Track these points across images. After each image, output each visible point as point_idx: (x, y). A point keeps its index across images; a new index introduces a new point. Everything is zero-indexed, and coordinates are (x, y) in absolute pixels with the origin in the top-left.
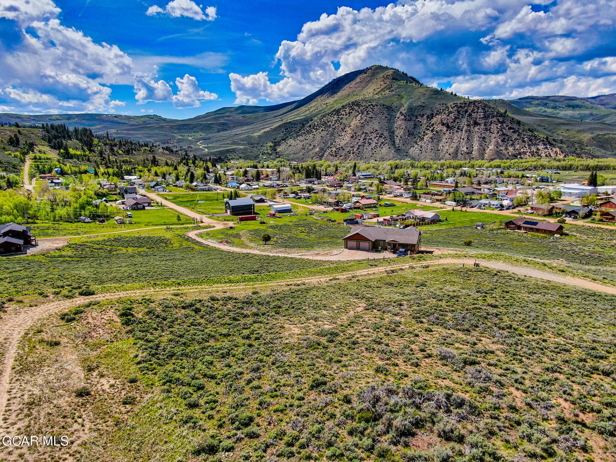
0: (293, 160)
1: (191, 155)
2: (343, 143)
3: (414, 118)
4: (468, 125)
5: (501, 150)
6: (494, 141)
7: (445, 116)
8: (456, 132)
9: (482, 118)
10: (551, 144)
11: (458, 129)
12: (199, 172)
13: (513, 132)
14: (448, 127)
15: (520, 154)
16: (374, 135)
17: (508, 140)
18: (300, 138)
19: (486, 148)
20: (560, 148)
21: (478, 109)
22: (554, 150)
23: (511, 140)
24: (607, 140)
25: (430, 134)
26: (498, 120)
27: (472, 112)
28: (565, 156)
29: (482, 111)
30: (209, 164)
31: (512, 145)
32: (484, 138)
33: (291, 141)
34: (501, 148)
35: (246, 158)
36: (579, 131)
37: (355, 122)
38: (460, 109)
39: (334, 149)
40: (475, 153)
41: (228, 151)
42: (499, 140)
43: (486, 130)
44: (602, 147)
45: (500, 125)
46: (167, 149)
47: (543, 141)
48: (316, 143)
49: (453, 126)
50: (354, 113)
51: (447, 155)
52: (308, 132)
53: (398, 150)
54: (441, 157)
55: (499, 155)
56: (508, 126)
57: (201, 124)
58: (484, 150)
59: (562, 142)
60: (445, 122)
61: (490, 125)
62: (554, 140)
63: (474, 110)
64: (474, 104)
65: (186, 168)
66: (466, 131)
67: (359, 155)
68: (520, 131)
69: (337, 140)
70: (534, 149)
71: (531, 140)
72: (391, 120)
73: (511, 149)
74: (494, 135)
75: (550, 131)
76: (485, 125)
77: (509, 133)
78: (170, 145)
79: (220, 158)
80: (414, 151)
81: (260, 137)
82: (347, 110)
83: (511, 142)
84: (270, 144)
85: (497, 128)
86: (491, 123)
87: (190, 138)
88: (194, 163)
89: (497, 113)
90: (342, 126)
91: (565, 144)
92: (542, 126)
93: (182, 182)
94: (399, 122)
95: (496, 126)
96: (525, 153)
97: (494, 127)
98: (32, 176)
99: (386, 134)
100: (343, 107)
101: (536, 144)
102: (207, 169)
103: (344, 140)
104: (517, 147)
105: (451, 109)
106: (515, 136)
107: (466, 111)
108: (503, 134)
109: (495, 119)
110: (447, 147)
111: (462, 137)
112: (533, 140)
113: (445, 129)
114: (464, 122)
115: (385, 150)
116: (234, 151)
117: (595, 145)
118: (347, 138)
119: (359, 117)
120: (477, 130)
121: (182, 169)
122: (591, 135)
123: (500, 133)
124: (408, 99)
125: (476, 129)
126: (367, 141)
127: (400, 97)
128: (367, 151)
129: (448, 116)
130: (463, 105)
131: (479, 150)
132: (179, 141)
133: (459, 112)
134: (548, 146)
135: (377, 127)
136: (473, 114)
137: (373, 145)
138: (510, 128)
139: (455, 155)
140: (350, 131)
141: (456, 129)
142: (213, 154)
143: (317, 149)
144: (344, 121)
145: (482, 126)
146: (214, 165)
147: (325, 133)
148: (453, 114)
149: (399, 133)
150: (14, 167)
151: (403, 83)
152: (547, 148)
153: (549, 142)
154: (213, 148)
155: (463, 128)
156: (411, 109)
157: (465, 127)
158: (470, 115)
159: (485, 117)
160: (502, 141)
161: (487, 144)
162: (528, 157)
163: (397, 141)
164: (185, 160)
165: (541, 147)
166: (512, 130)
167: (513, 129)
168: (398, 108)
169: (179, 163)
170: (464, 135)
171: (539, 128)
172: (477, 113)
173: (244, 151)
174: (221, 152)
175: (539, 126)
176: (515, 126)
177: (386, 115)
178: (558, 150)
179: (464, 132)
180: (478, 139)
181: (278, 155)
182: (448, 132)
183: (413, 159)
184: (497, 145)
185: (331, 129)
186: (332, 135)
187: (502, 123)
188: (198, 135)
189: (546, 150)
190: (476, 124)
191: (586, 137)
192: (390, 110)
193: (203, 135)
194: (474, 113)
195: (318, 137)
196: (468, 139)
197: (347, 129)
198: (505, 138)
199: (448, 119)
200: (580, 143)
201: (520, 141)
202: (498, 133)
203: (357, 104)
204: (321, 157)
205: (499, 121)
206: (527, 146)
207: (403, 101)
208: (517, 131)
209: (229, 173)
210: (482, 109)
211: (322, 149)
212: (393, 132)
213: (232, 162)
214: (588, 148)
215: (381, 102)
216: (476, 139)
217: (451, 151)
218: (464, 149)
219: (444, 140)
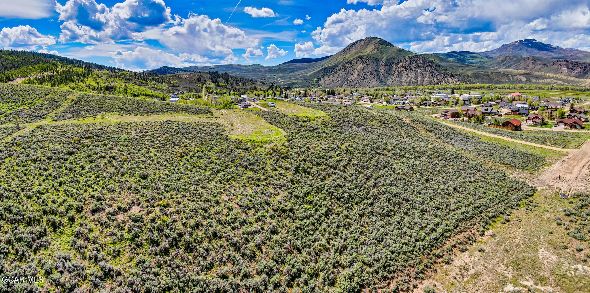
0: (326, 88)
1: (275, 85)
2: (353, 78)
3: (389, 64)
4: (415, 68)
6: (427, 75)
7: (404, 63)
8: (410, 71)
11: (411, 69)
12: (278, 93)
13: (436, 71)
14: (406, 68)
15: (440, 82)
16: (369, 74)
17: (434, 75)
18: (331, 76)
19: (424, 79)
22: (455, 79)
23: (436, 75)
25: (397, 73)
27: (417, 60)
28: (460, 83)
29: (421, 60)
30: (283, 90)
31: (436, 77)
32: (423, 74)
33: (326, 78)
34: (431, 79)
35: (302, 87)
37: (360, 67)
38: (411, 59)
39: (348, 82)
40: (419, 82)
41: (293, 83)
42: (431, 75)
43: (424, 70)
44: (476, 78)
45: (430, 67)
46: (262, 82)
47: (450, 75)
48: (339, 79)
49: (408, 68)
50: (359, 62)
51: (405, 84)
52: (336, 73)
53: (381, 82)
54: (402, 85)
55: (430, 83)
56: (434, 68)
57: (280, 69)
60: (404, 66)
61: (426, 67)
64: (418, 57)
65: (272, 91)
67: (361, 85)
68: (440, 70)
69: (350, 77)
70: (446, 79)
72: (377, 66)
73: (436, 79)
74: (428, 73)
76: (423, 67)
78: (264, 81)
79: (289, 87)
80: (389, 82)
81: (310, 75)
82: (356, 61)
84: (316, 79)
85: (429, 69)
87: (274, 77)
88: (276, 89)
90: (353, 69)
93: (270, 97)
94: (382, 67)
96: (442, 81)
98: (206, 95)
99: (375, 73)
100: (354, 59)
101: (447, 77)
102: (282, 92)
103: (354, 77)
104: (439, 78)
105: (407, 59)
106: (438, 73)
107: (414, 60)
109: (428, 64)
110: (405, 79)
112: (446, 75)
113: (404, 70)
114: (413, 66)
115: (374, 81)
116: (296, 83)
117: (474, 77)
118: (355, 76)
119: (361, 65)
121: (270, 92)
123: (431, 71)
124: (386, 54)
125: (419, 69)
126: (366, 77)
127: (383, 53)
128: (365, 82)
129: (406, 63)
130: (413, 57)
131: (421, 80)
132: (269, 78)
133: (411, 61)
134: (453, 78)
135: (370, 70)
136: (418, 62)
137: (369, 79)
139: (409, 84)
140: (357, 72)
142: (285, 85)
143: (340, 82)
144: (354, 67)
146: (286, 90)
147: (344, 73)
149: (382, 72)
150: (199, 90)
151: (384, 46)
153: (453, 76)
154: (286, 81)
155: (413, 69)
156: (387, 60)
158: (416, 62)
159: (423, 63)
161: (424, 77)
163: (381, 77)
164: (271, 87)
165: (450, 78)
167: (436, 69)
168: (381, 59)
169: (269, 89)
170: (413, 73)
173: (301, 83)
174: (290, 84)
175: (450, 67)
177: (375, 63)
178: (457, 80)
179: (413, 71)
181: (319, 85)
182: (406, 71)
183: (389, 86)
184: (429, 78)
185: (347, 71)
186: (348, 74)
188: (279, 75)
189: (452, 80)
190: (419, 67)
191: (470, 73)
192: (377, 60)
193: (282, 75)
195: (340, 75)
196: (415, 75)
197: (355, 71)
199: (406, 65)
200: (467, 76)
201: (440, 76)
202: (429, 71)
203: (360, 57)
204: (341, 87)
205: (430, 65)
206: (443, 78)
207: (384, 55)
208: (438, 70)
209: (293, 94)
211: (342, 82)
212: (379, 72)
213: (295, 89)
214: (470, 79)
215: (373, 56)
216: (419, 75)
217: (407, 81)
218: (414, 80)
219: (404, 76)
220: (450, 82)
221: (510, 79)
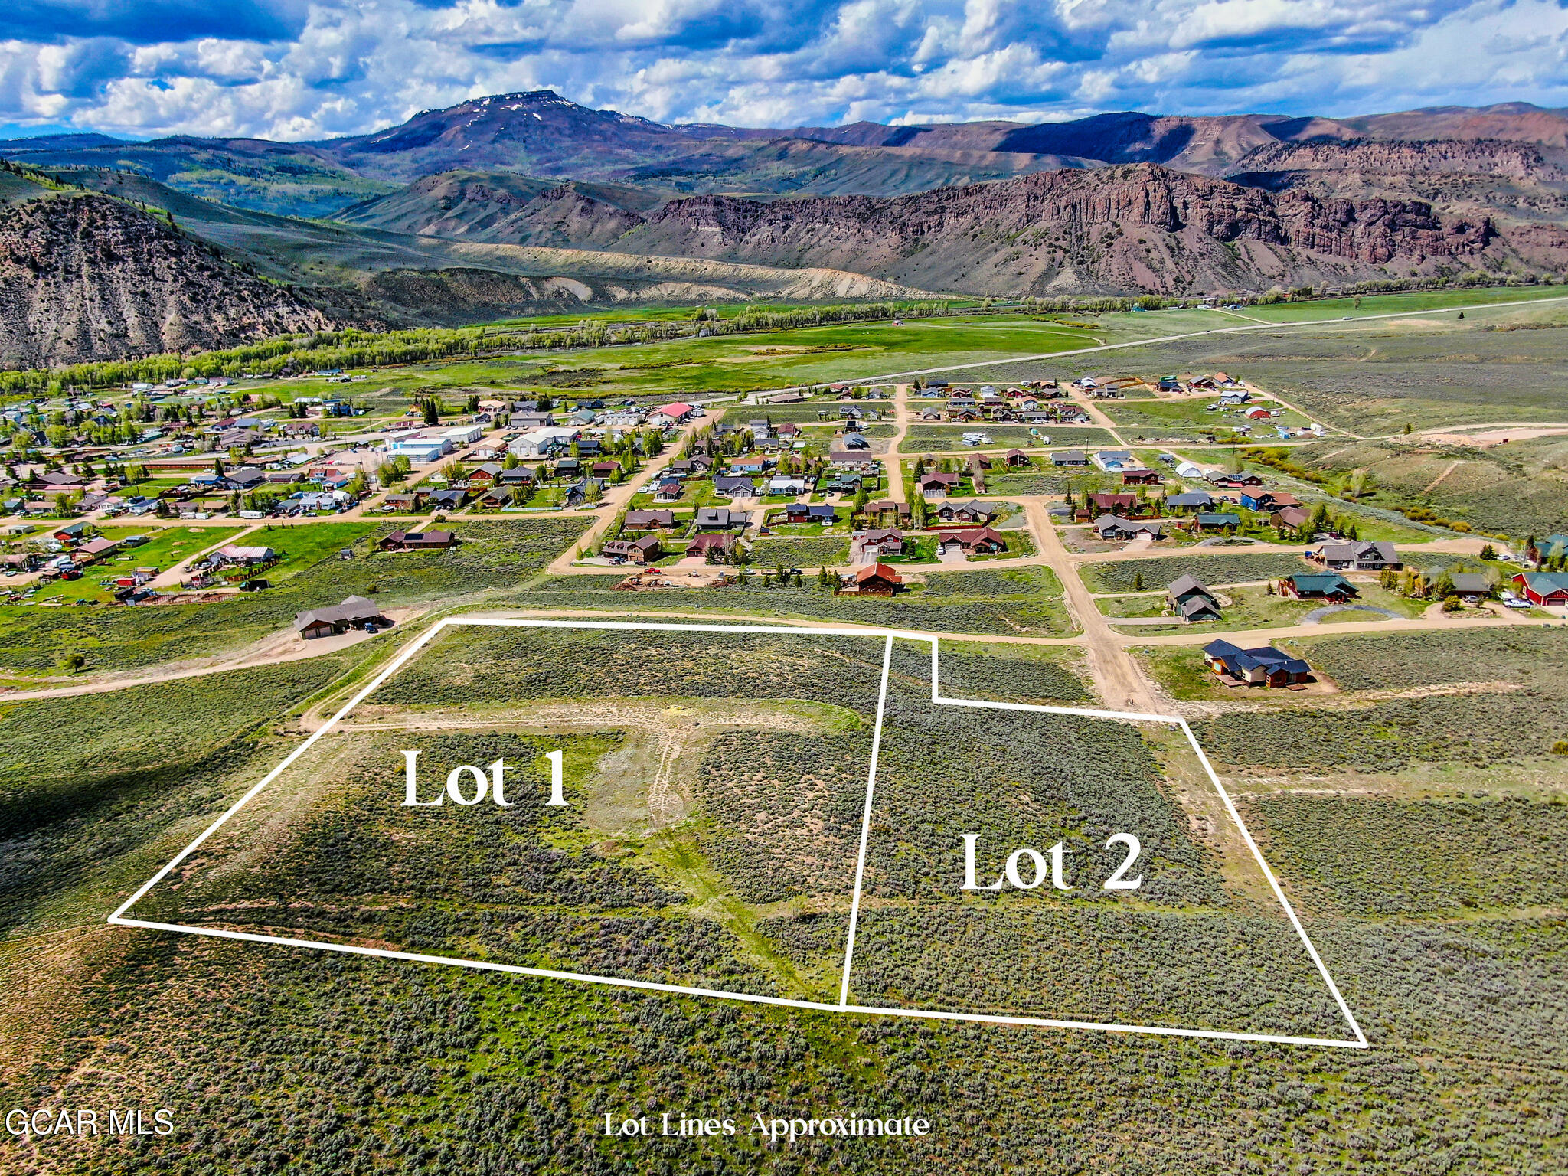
4: (92, 262)
5: (196, 323)
6: (171, 300)
7: (15, 238)
8: (66, 280)
9: (123, 242)
10: (302, 303)
11: (67, 271)
13: (210, 277)
14: (35, 266)
15: (243, 329)
17: (205, 298)
19: (160, 321)
20: (323, 309)
21: (104, 217)
22: (312, 314)
23: (214, 297)
24: (401, 282)
26: (165, 246)
27: (90, 225)
28: (337, 329)
29: (116, 223)
31: (219, 308)
32: (144, 294)
34: (195, 318)
36: (344, 265)
38: (53, 218)
40: (136, 336)
42: (186, 299)
43: (144, 272)
44: (395, 299)
45: (173, 260)
47: (283, 295)
49: (50, 265)
54: (44, 351)
55: (195, 335)
56: (193, 262)
58: (156, 324)
59: (320, 295)
60: (22, 254)
61: (149, 261)
62: (302, 289)
63: (92, 222)
64: (89, 204)
66: (92, 279)
68: (227, 273)
70: (269, 315)
71: (257, 296)
73: (219, 318)
74: (168, 287)
75: (285, 265)
76: (137, 261)
77: (203, 279)
83: (214, 303)
85: (169, 267)
86: (151, 256)
89: (158, 229)
91: (327, 297)
92: (265, 253)
95: (165, 264)
96: (253, 327)
97: (160, 265)
101: (270, 305)
104: (232, 312)
105: (26, 218)
106: (218, 287)
107: (74, 224)
108: (190, 284)
109: (155, 245)
110: (54, 325)
111: (87, 295)
112: (262, 295)
113: (28, 274)
114: (78, 253)
117: (383, 297)
120: (121, 275)
122: (369, 275)
123: (182, 280)
125: (117, 269)
129: (25, 236)
130: (60, 207)
131: (143, 325)
133: (52, 226)
134: (298, 308)
136: (96, 233)
138: (201, 268)
141: (60, 273)
145: (131, 264)
148: (38, 232)
152: (295, 311)
153: (297, 298)
155: (79, 270)
157: (86, 269)
158: (87, 235)
159: (131, 240)
160: (193, 299)
161: (158, 308)
162: (263, 336)
165: (283, 310)
166: (207, 273)
167: (208, 268)
170: (90, 289)
171: (261, 260)
172: (107, 229)
175: (257, 252)
176: (210, 262)
178: (320, 315)
179: (86, 280)
180: (130, 297)
182: (41, 282)
184: (183, 310)
187: (177, 254)
189: (296, 317)
190: (111, 258)
191: (361, 278)
194: (97, 228)
196: (103, 298)
198: (197, 295)
199: (27, 246)
200: (353, 291)
201: (235, 300)
202: (175, 280)
205: (169, 251)
206: (251, 309)
208: (220, 274)
210: (116, 218)
214: (372, 304)
216: (125, 298)
217: (69, 332)
218: (103, 325)
219: (37, 305)
220: (293, 328)
221: (529, 294)
